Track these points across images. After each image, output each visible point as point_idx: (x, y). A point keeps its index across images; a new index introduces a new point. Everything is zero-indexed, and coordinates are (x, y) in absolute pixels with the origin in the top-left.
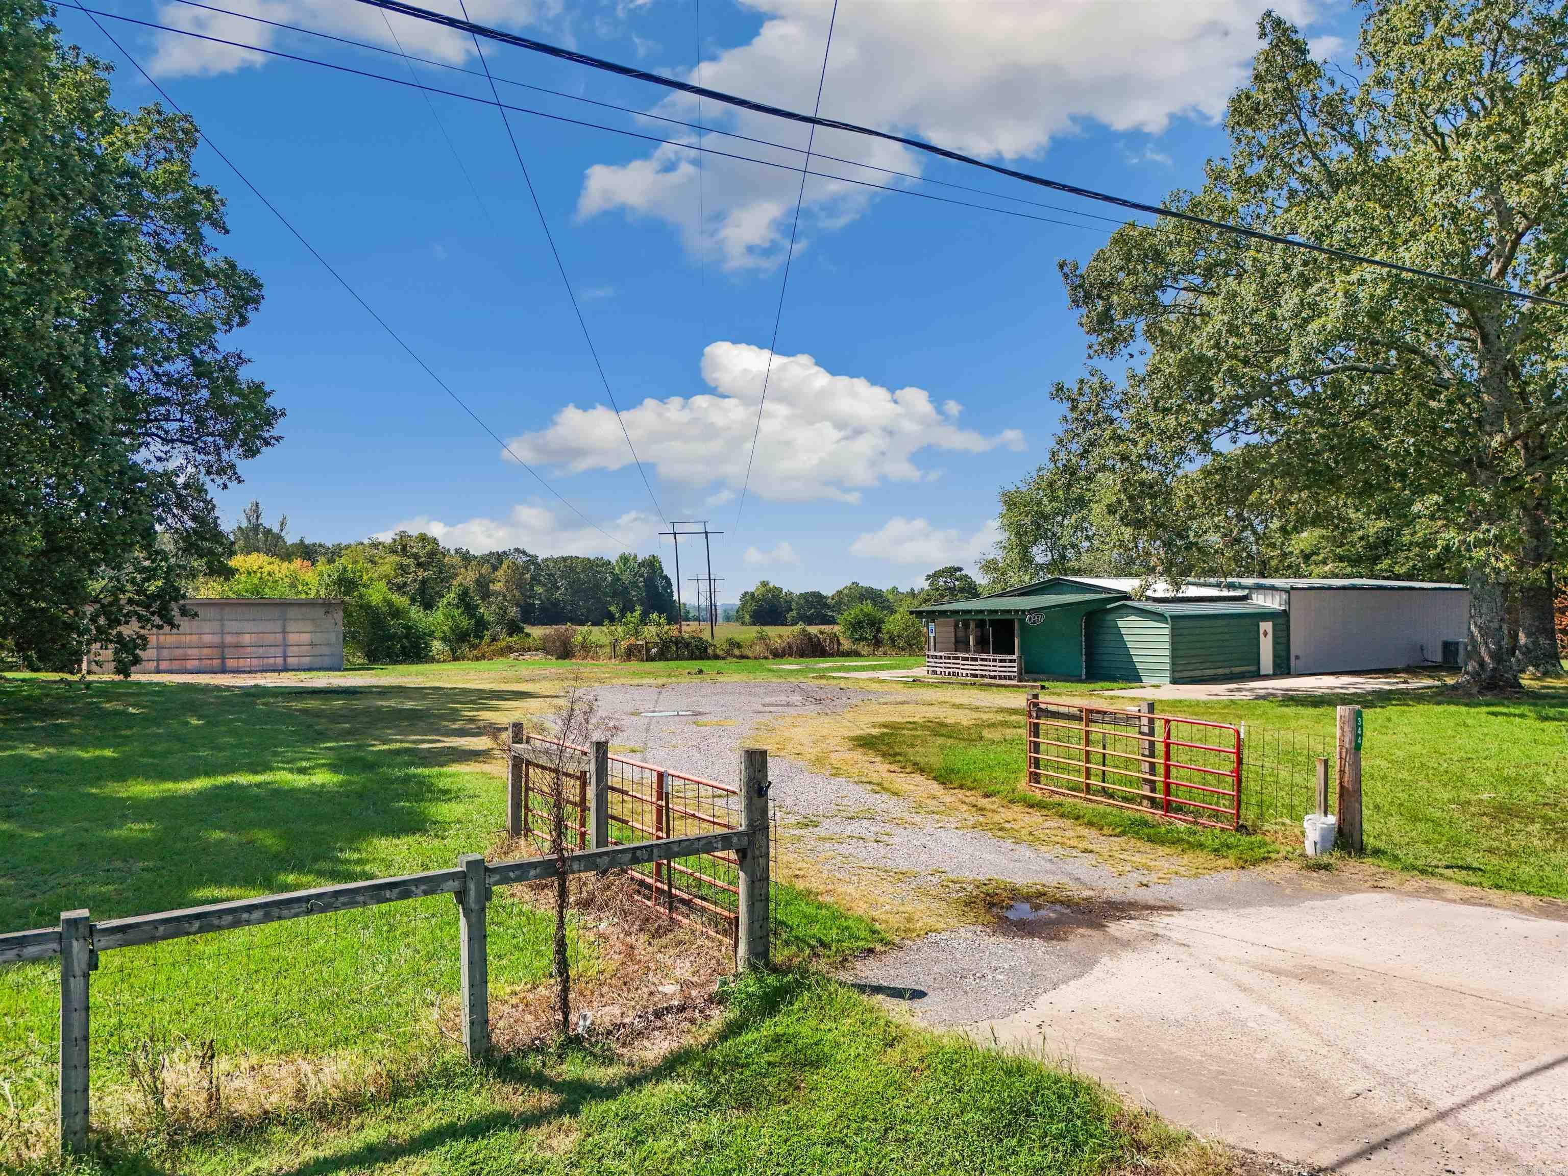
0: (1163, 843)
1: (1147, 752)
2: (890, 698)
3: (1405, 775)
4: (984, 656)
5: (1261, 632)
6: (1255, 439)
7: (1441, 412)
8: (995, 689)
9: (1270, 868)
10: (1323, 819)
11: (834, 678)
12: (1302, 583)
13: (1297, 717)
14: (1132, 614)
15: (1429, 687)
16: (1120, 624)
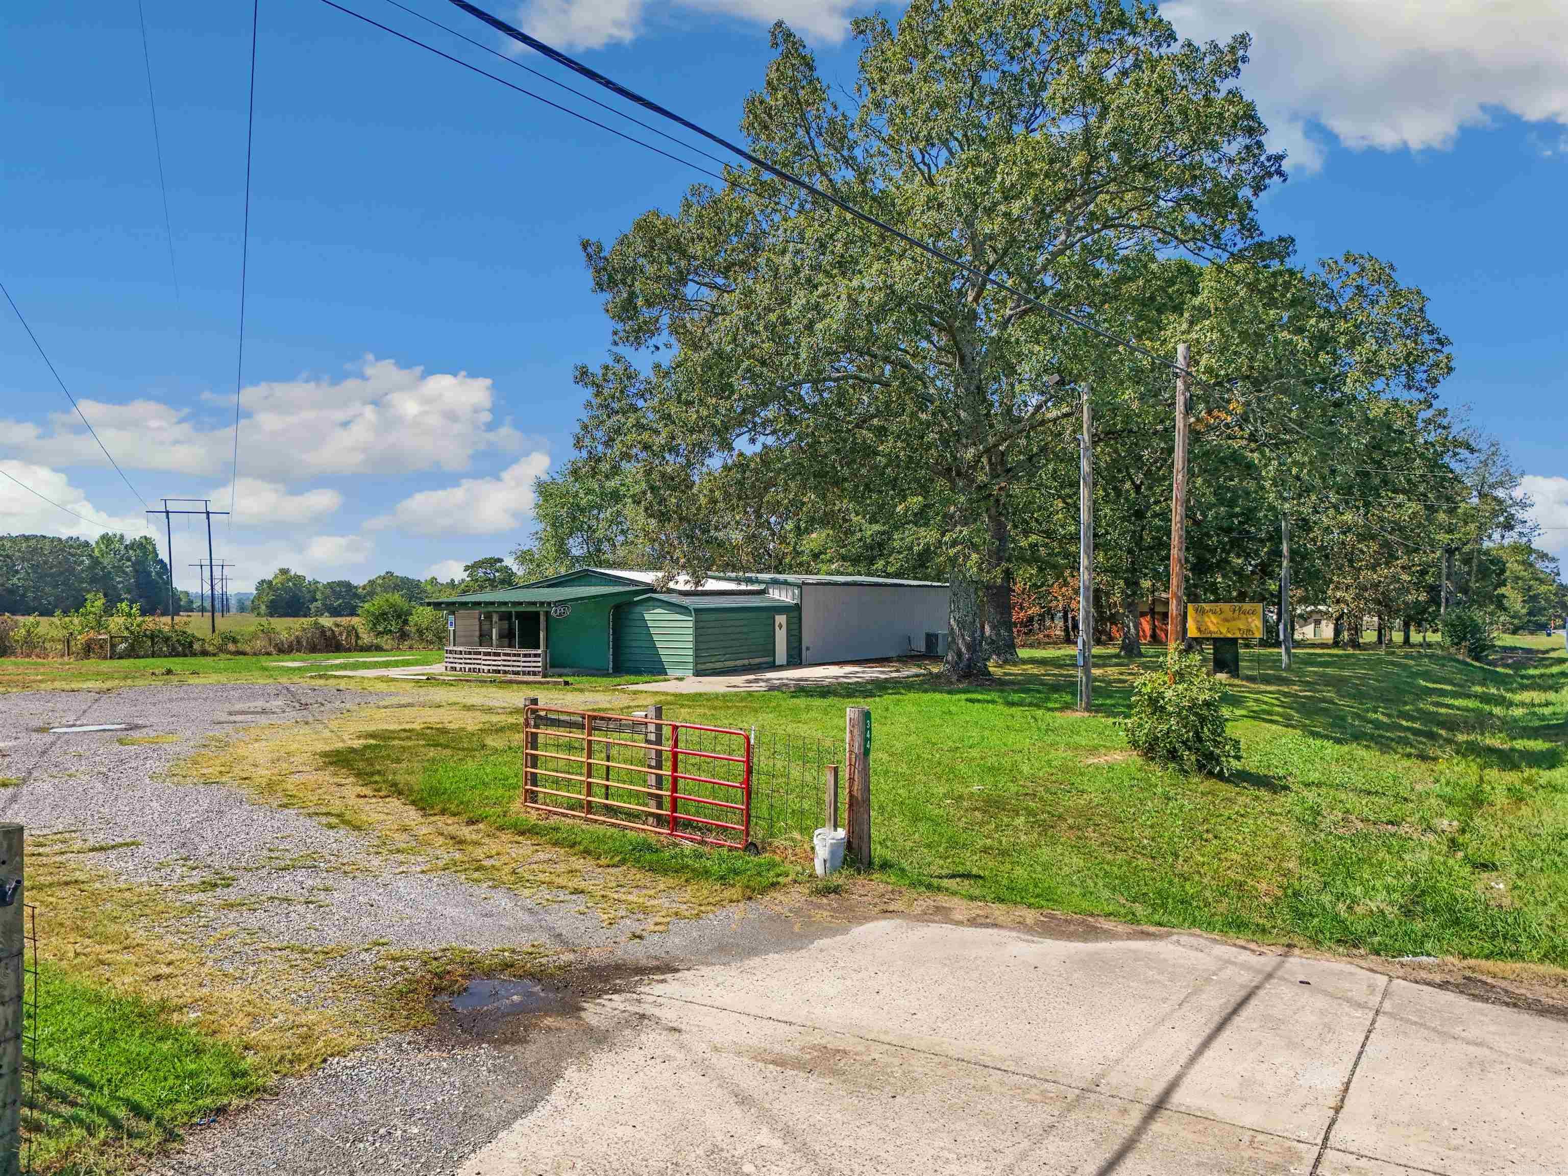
0: (665, 872)
1: (653, 763)
2: (394, 700)
3: (903, 768)
4: (508, 651)
5: (777, 624)
6: (770, 440)
7: (928, 424)
8: (515, 686)
9: (779, 896)
10: (833, 834)
11: (336, 677)
12: (812, 578)
13: (808, 709)
14: (659, 607)
15: (917, 676)
16: (647, 617)
